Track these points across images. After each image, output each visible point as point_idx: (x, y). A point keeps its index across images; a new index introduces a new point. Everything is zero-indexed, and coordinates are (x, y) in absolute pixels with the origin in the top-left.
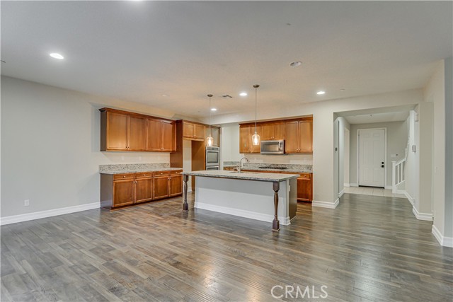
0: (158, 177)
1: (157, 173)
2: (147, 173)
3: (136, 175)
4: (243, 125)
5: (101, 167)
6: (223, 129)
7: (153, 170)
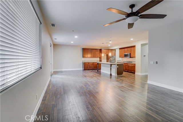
0: (94, 64)
1: (94, 63)
2: (91, 63)
3: (89, 63)
4: (120, 49)
5: (82, 61)
6: (116, 50)
7: (93, 62)
